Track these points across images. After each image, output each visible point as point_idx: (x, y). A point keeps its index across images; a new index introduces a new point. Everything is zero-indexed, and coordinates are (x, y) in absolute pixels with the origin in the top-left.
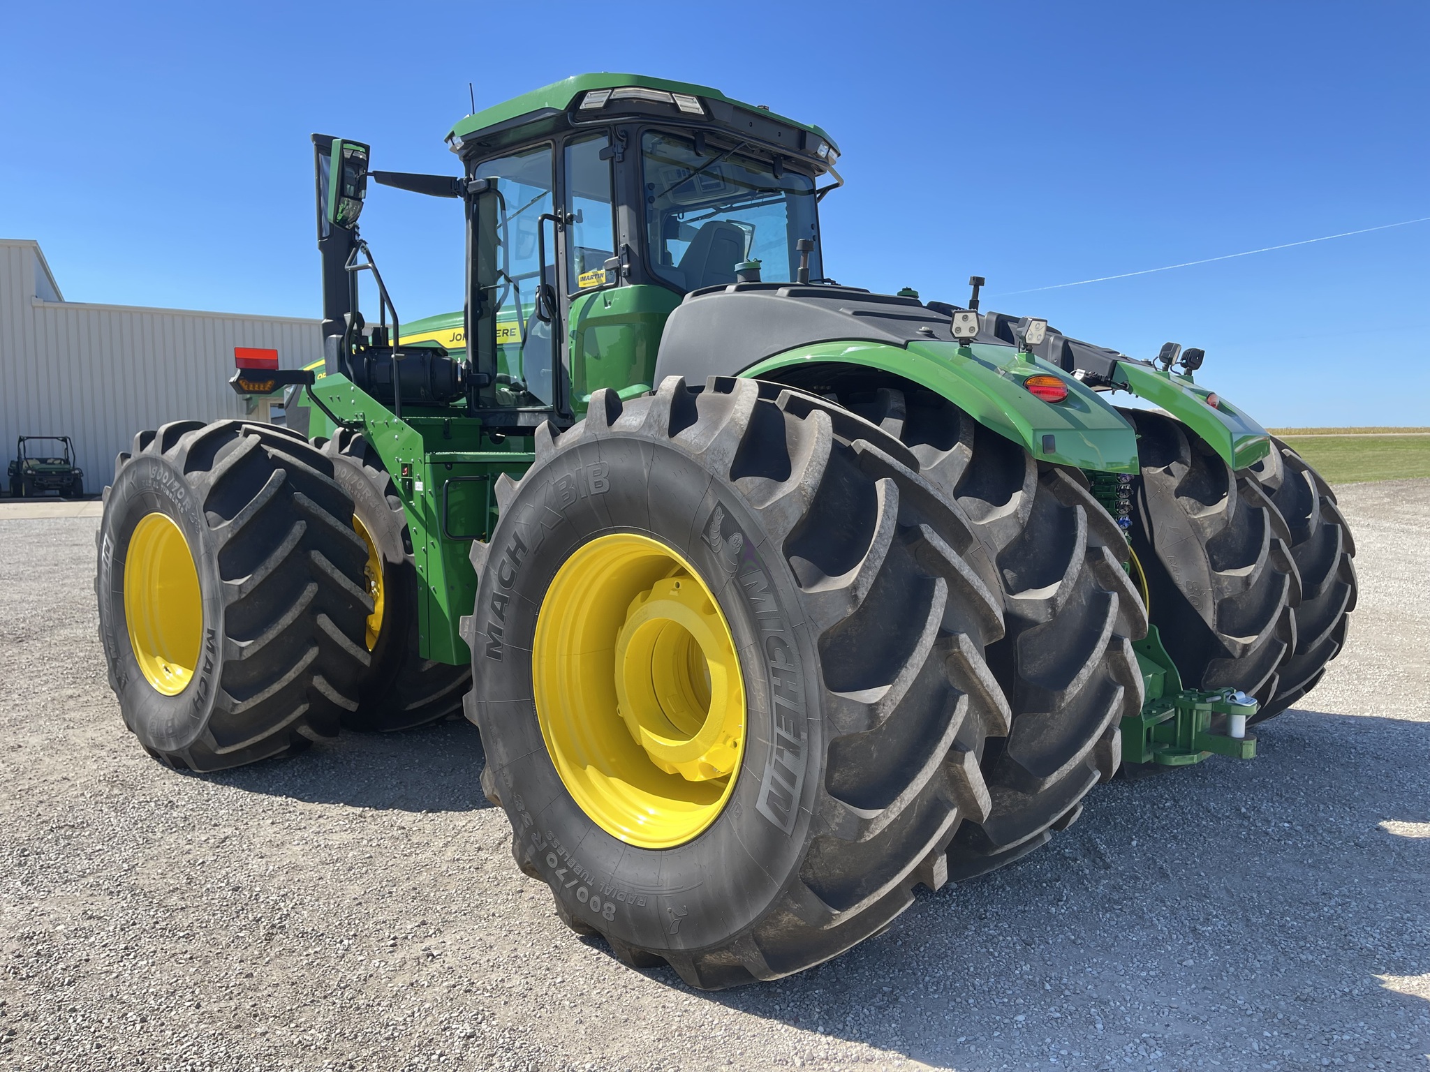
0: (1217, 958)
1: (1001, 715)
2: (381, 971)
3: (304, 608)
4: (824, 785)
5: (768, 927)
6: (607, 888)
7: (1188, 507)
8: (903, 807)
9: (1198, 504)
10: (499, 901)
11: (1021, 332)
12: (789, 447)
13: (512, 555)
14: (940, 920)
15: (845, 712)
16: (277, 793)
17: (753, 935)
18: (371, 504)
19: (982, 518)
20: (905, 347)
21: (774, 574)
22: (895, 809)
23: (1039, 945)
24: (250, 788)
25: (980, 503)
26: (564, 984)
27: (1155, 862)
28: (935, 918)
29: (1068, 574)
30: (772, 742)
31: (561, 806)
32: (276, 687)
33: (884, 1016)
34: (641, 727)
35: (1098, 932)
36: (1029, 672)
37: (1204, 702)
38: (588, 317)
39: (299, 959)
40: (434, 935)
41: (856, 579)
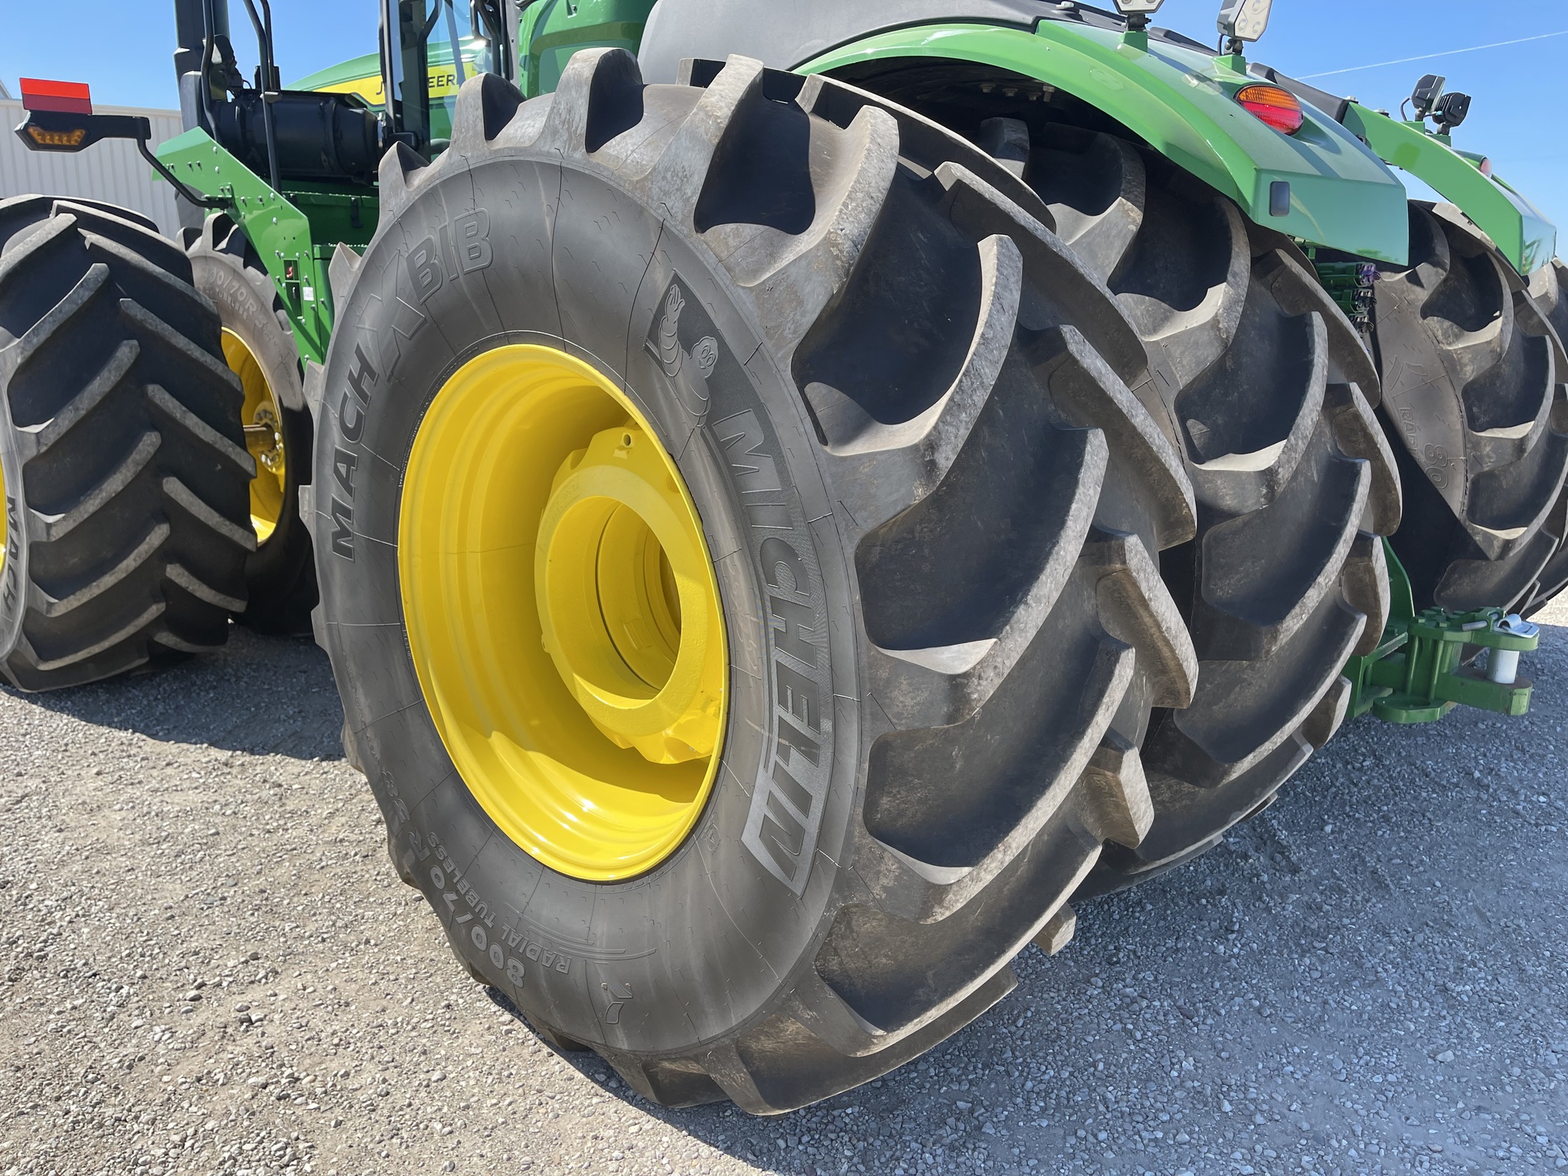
0: (1489, 1046)
1: (1184, 676)
2: (161, 1049)
3: (140, 468)
4: (860, 818)
5: (762, 1038)
6: (512, 935)
7: (1439, 333)
8: (1008, 859)
9: (1456, 328)
10: (381, 917)
11: (1228, 16)
12: (814, 169)
13: (356, 383)
14: (1048, 965)
15: (904, 686)
16: (122, 726)
17: (737, 1047)
18: (257, 323)
19: (1155, 330)
20: (1032, 28)
21: (775, 418)
22: (993, 865)
23: (1205, 1017)
24: (89, 717)
25: (1151, 305)
26: (444, 1083)
27: (1363, 862)
28: (1040, 962)
29: (1298, 428)
30: (771, 731)
31: (449, 796)
32: (108, 581)
33: (958, 1166)
34: (576, 676)
35: (1296, 994)
36: (1220, 593)
37: (1460, 629)
38: (544, 34)
39: (45, 1019)
40: (264, 981)
41: (935, 428)
